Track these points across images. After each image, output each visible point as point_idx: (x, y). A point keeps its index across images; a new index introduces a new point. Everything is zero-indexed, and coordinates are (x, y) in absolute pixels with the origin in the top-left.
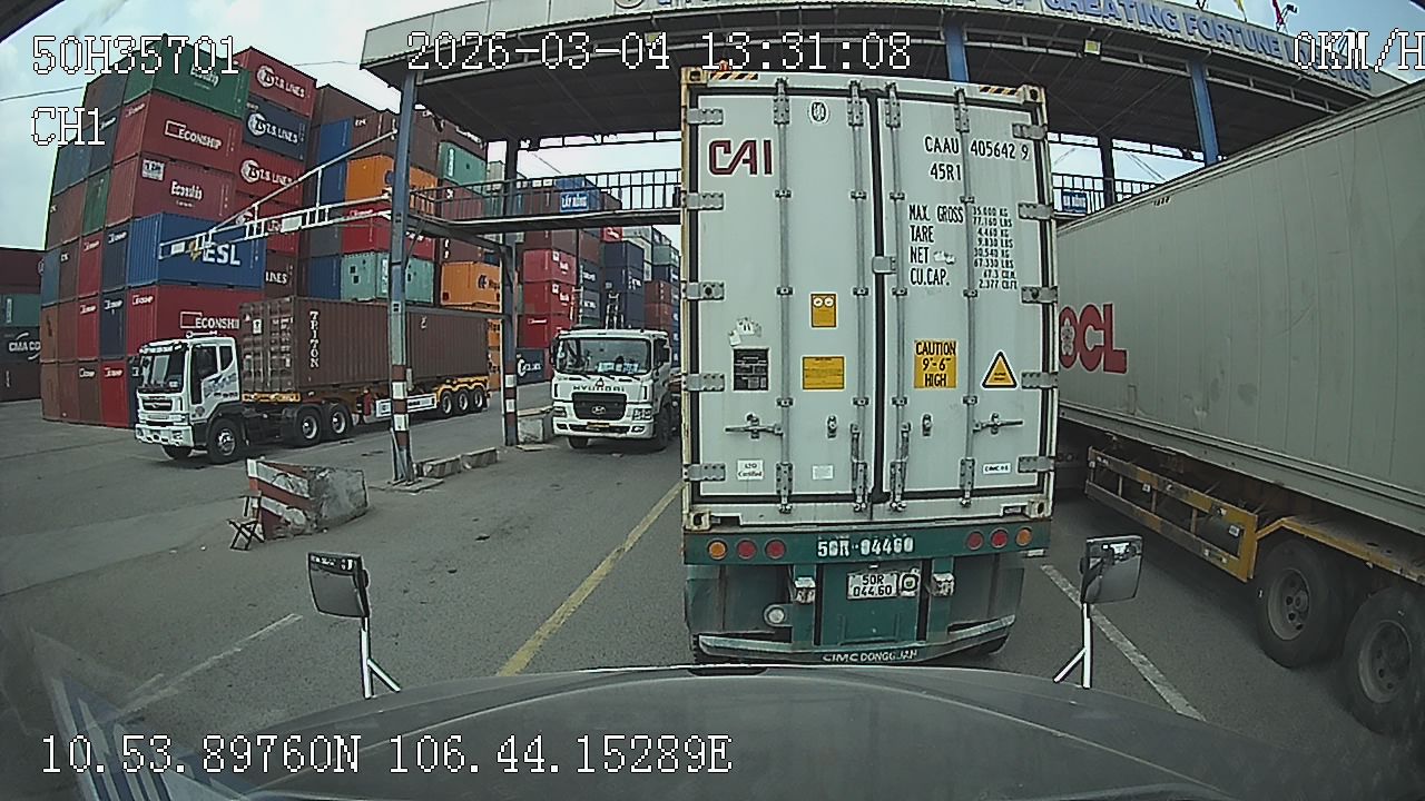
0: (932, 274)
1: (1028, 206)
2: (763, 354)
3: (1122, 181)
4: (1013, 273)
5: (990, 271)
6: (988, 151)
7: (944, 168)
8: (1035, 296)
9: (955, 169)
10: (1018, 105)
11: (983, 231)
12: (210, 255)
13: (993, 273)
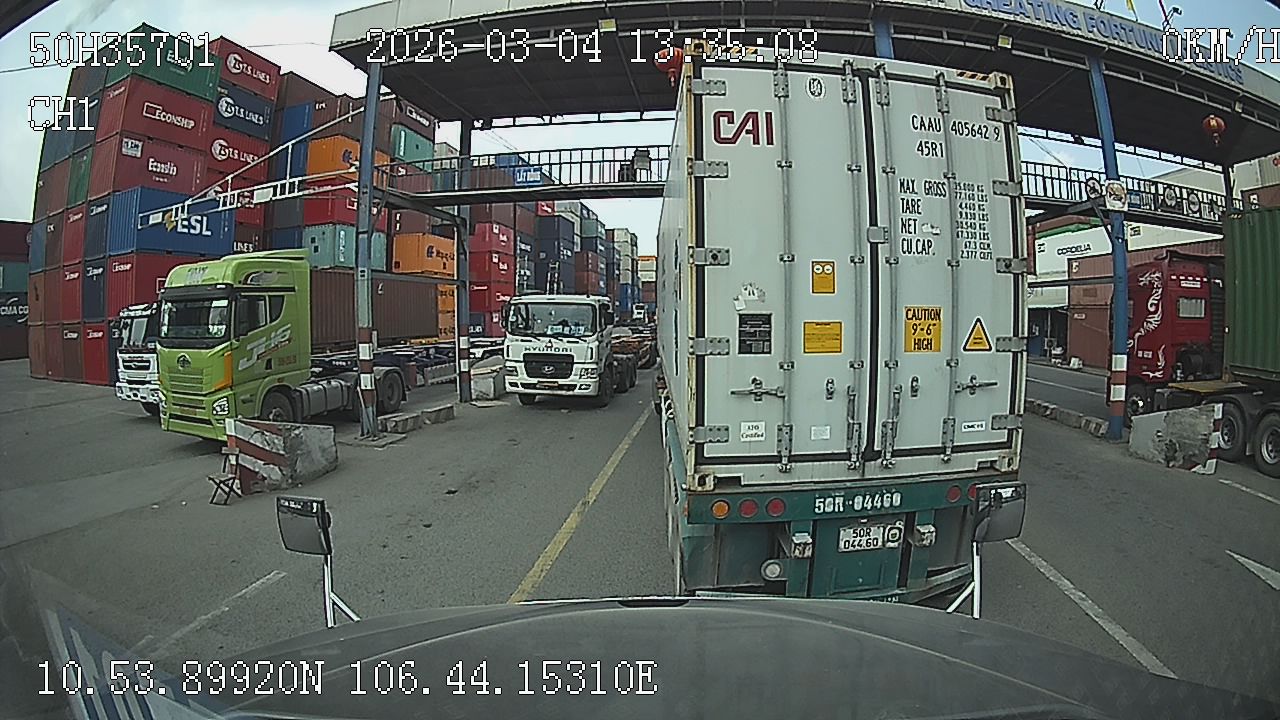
0: (920, 244)
1: (1001, 183)
2: (767, 319)
3: (1027, 162)
4: (989, 245)
5: (970, 242)
6: (966, 131)
7: (929, 145)
8: (1007, 266)
9: (939, 146)
10: (989, 89)
11: (964, 206)
12: (184, 226)
13: (973, 245)
